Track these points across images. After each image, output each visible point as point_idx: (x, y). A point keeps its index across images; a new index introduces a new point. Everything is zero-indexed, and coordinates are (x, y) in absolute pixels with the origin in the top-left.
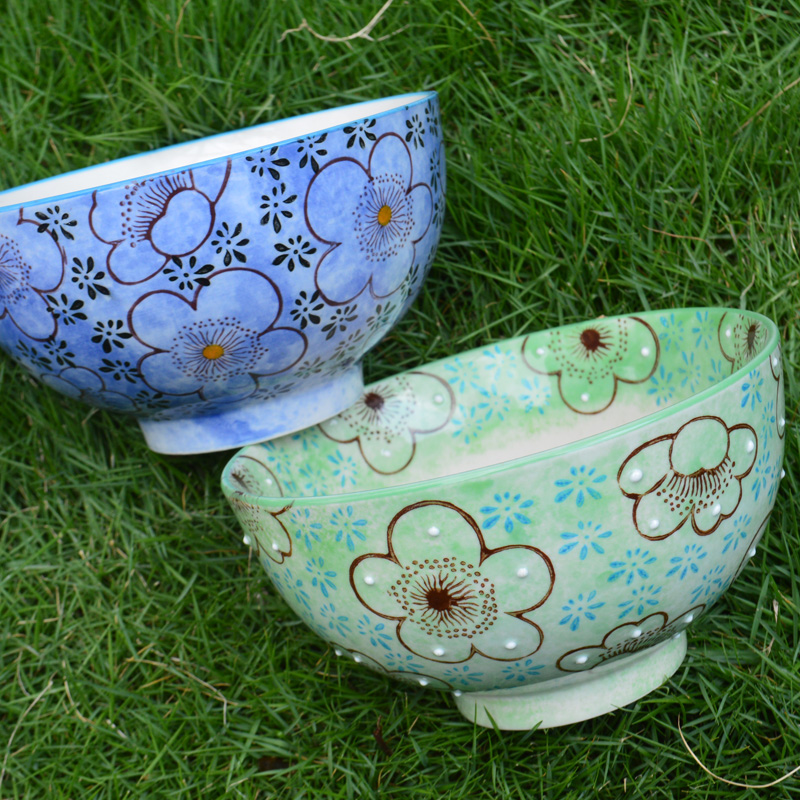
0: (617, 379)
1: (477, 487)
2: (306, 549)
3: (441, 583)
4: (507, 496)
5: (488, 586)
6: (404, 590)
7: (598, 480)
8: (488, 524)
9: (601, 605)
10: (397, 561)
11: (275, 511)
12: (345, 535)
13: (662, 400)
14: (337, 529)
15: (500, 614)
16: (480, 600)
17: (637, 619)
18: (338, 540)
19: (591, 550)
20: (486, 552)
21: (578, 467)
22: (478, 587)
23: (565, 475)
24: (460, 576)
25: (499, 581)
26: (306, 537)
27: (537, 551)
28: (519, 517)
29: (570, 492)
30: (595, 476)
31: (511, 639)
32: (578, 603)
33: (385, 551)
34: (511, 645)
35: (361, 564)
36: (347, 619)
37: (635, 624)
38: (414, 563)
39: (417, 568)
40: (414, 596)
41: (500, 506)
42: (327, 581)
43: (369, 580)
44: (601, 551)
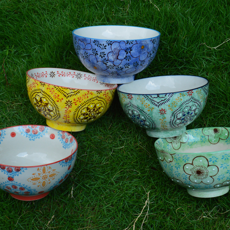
0: (220, 138)
1: (210, 155)
2: (176, 161)
3: (200, 170)
4: (214, 157)
5: (207, 171)
6: (193, 170)
7: (228, 157)
8: (210, 161)
9: (224, 177)
10: (193, 165)
11: (172, 154)
12: (185, 160)
13: (228, 144)
14: (183, 158)
15: (208, 176)
16: (205, 173)
17: (229, 180)
18: (183, 160)
19: (225, 168)
20: (209, 166)
21: (226, 154)
22: (206, 171)
23: (224, 155)
24: (203, 169)
25: (210, 171)
26: (177, 159)
27: (217, 166)
28: (215, 161)
29: (224, 158)
30: (228, 156)
31: (208, 180)
32: (221, 176)
33: (191, 163)
34: (208, 182)
35: (186, 165)
36: (180, 174)
37: (228, 181)
38: (196, 166)
39: (196, 167)
40: (194, 171)
41: (213, 158)
42: (178, 167)
43: (187, 168)
44: (226, 168)
